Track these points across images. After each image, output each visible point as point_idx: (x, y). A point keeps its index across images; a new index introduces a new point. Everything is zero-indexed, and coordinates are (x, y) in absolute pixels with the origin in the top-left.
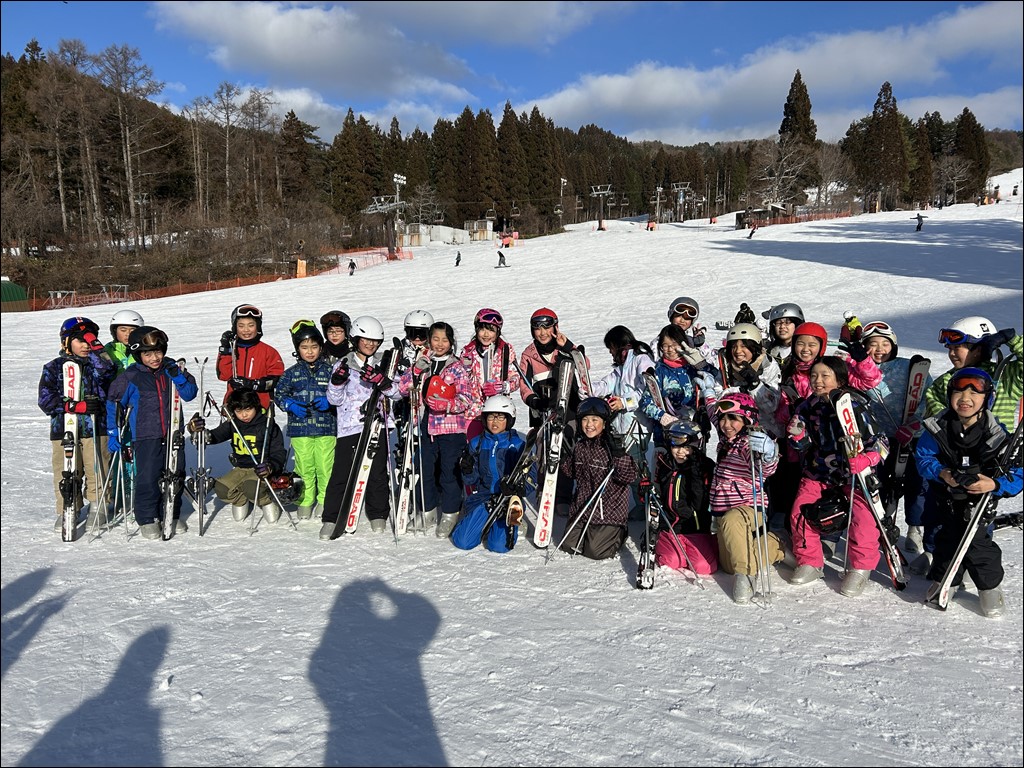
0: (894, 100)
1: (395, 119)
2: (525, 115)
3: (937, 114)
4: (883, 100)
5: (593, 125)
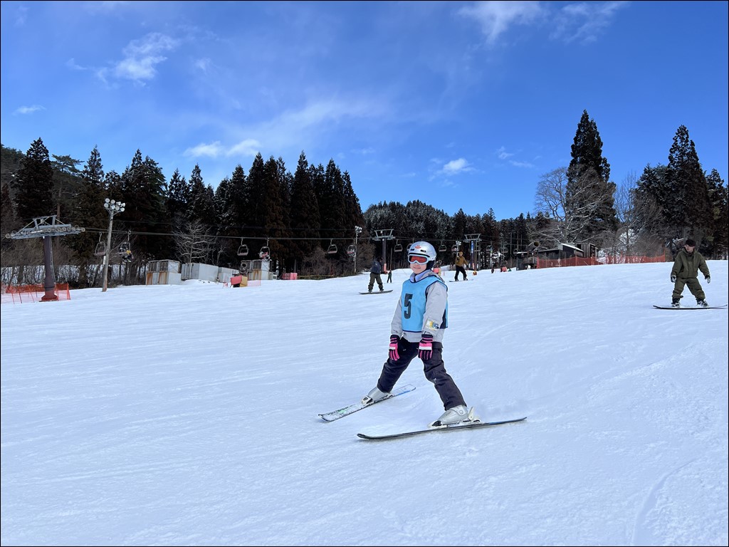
0: (692, 144)
1: (197, 167)
2: (321, 167)
4: (680, 144)
5: (418, 201)
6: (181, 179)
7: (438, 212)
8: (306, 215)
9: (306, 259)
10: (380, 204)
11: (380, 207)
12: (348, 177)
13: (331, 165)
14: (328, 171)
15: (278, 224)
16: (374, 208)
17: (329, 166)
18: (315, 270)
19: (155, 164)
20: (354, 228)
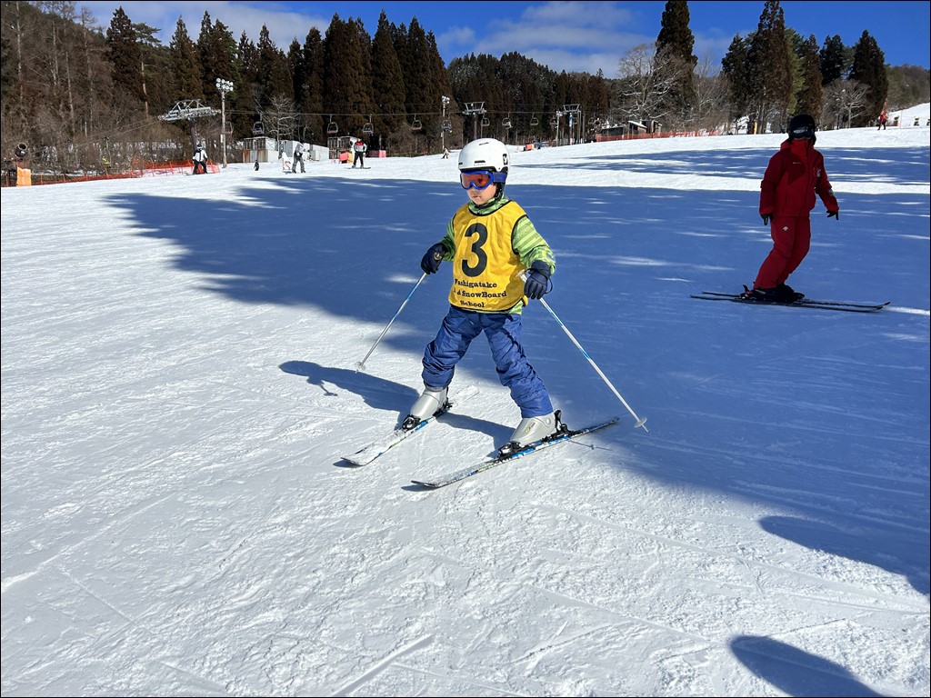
0: (781, 11)
1: (264, 28)
2: (403, 26)
3: (837, 37)
4: (770, 11)
5: (516, 53)
6: (249, 43)
7: (541, 68)
8: (390, 85)
9: (391, 136)
10: (466, 57)
11: (467, 61)
12: (433, 38)
13: (414, 24)
14: (410, 31)
15: (362, 96)
16: (458, 63)
17: (412, 24)
18: (401, 148)
19: (225, 28)
20: (440, 99)
